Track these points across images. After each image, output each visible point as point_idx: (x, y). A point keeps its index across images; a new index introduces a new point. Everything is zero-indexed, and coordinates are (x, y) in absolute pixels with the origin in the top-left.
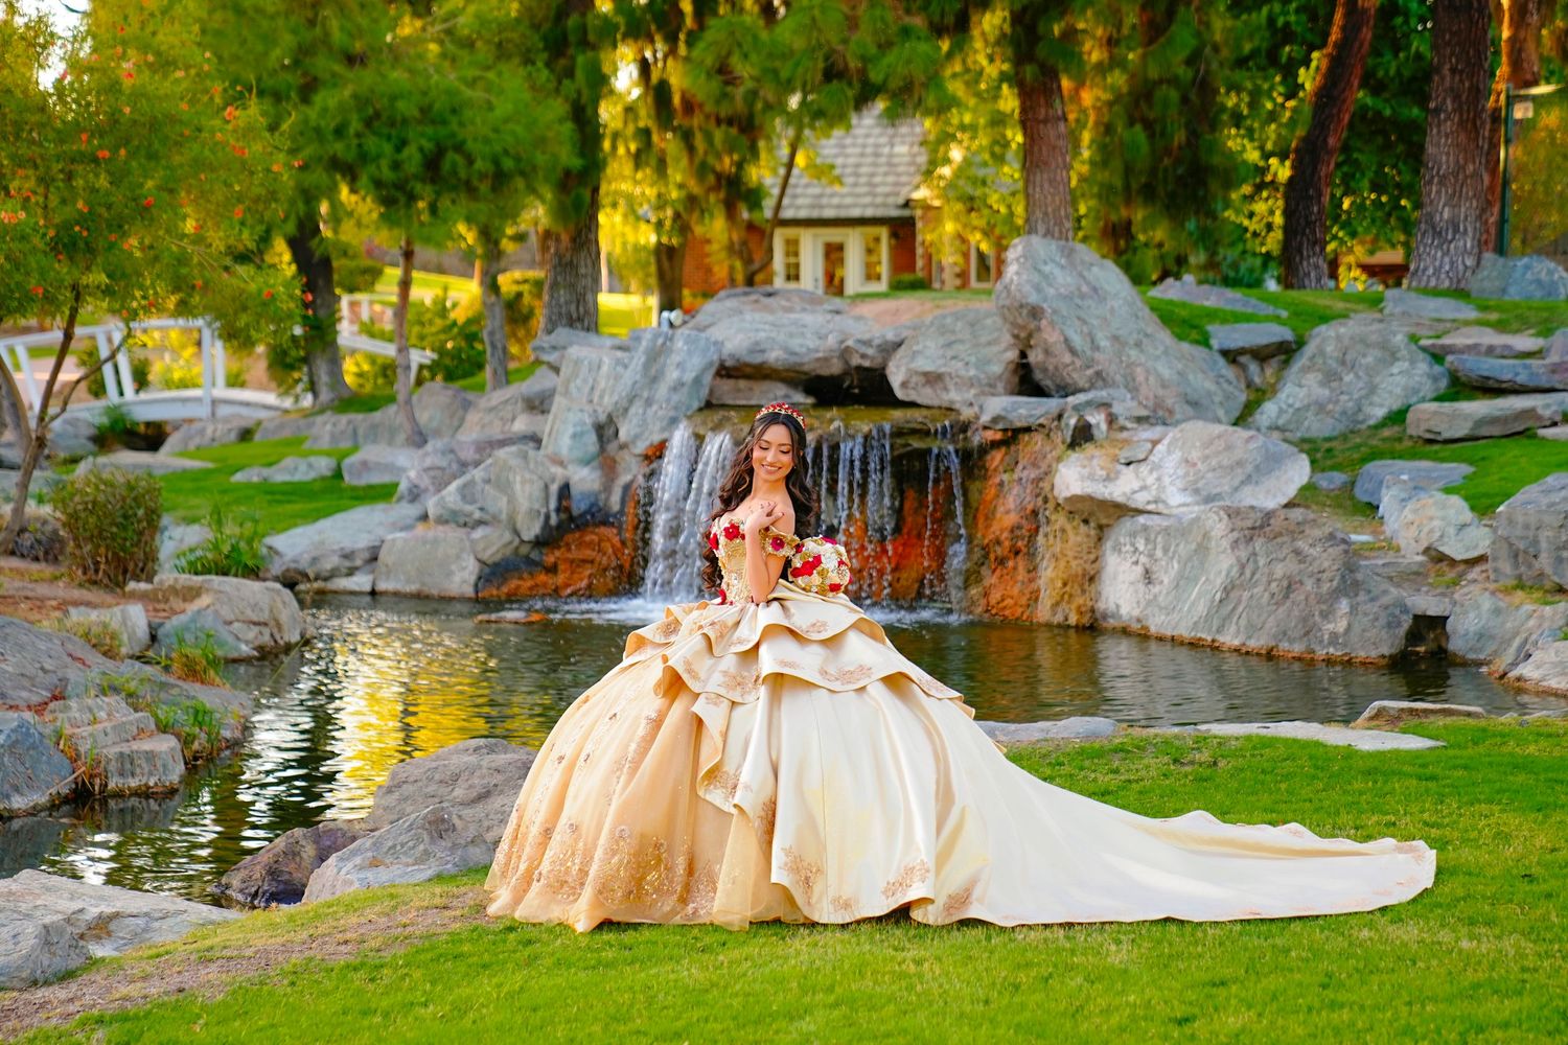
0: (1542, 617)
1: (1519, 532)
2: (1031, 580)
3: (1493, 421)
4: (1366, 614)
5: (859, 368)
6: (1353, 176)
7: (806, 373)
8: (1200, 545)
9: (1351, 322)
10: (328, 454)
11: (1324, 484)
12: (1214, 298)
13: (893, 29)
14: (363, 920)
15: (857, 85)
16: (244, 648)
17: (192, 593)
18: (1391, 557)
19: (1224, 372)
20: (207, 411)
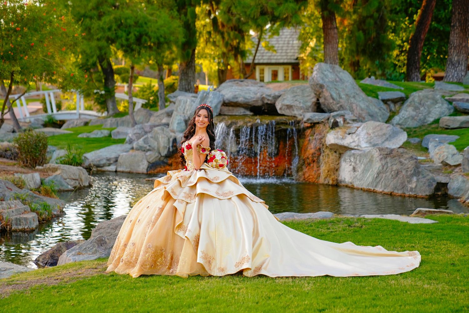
2: (318, 170)
3: (467, 122)
4: (422, 182)
5: (267, 104)
6: (431, 49)
7: (250, 105)
8: (370, 160)
9: (423, 91)
10: (108, 129)
11: (412, 142)
12: (380, 83)
14: (68, 272)
15: (271, 16)
16: (70, 187)
17: (55, 170)
18: (431, 164)
19: (383, 106)
20: (77, 117)
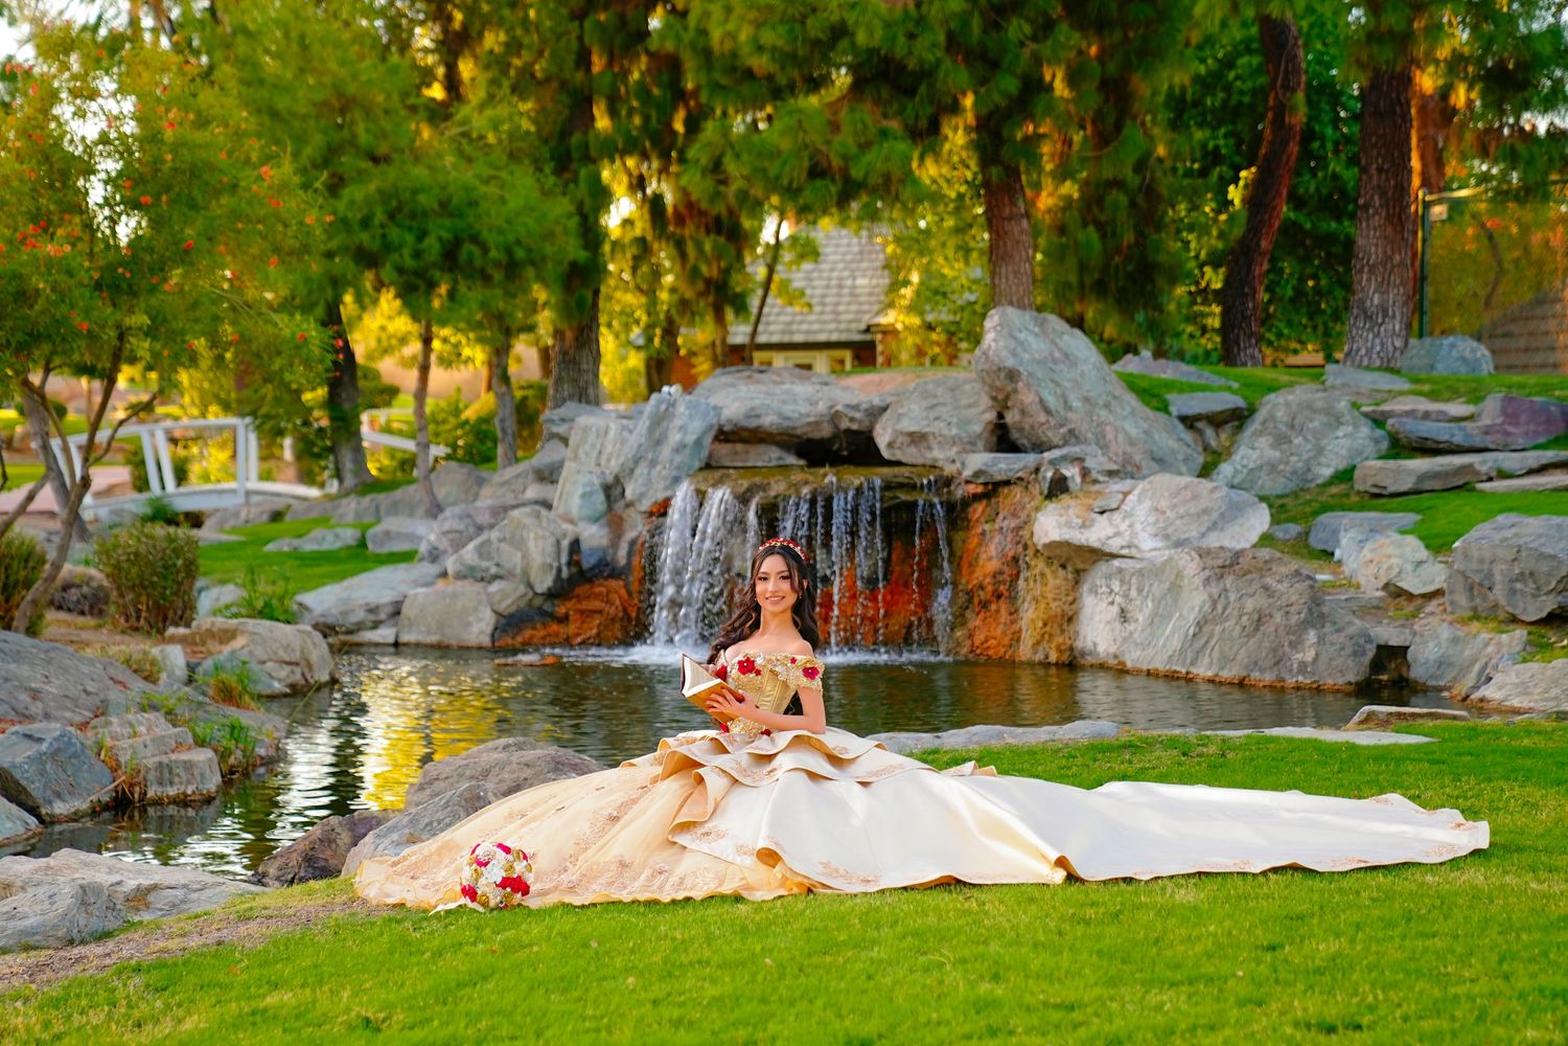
0: (1500, 644)
1: (1474, 565)
2: (1013, 622)
3: (1435, 475)
4: (1332, 644)
5: (848, 431)
6: (1278, 283)
7: (798, 437)
8: (1173, 584)
9: (1295, 392)
10: (354, 526)
11: (1280, 535)
12: (1168, 371)
13: (873, 130)
15: (839, 182)
16: (278, 687)
17: (227, 636)
18: (1351, 593)
19: (1183, 435)
20: (240, 499)
